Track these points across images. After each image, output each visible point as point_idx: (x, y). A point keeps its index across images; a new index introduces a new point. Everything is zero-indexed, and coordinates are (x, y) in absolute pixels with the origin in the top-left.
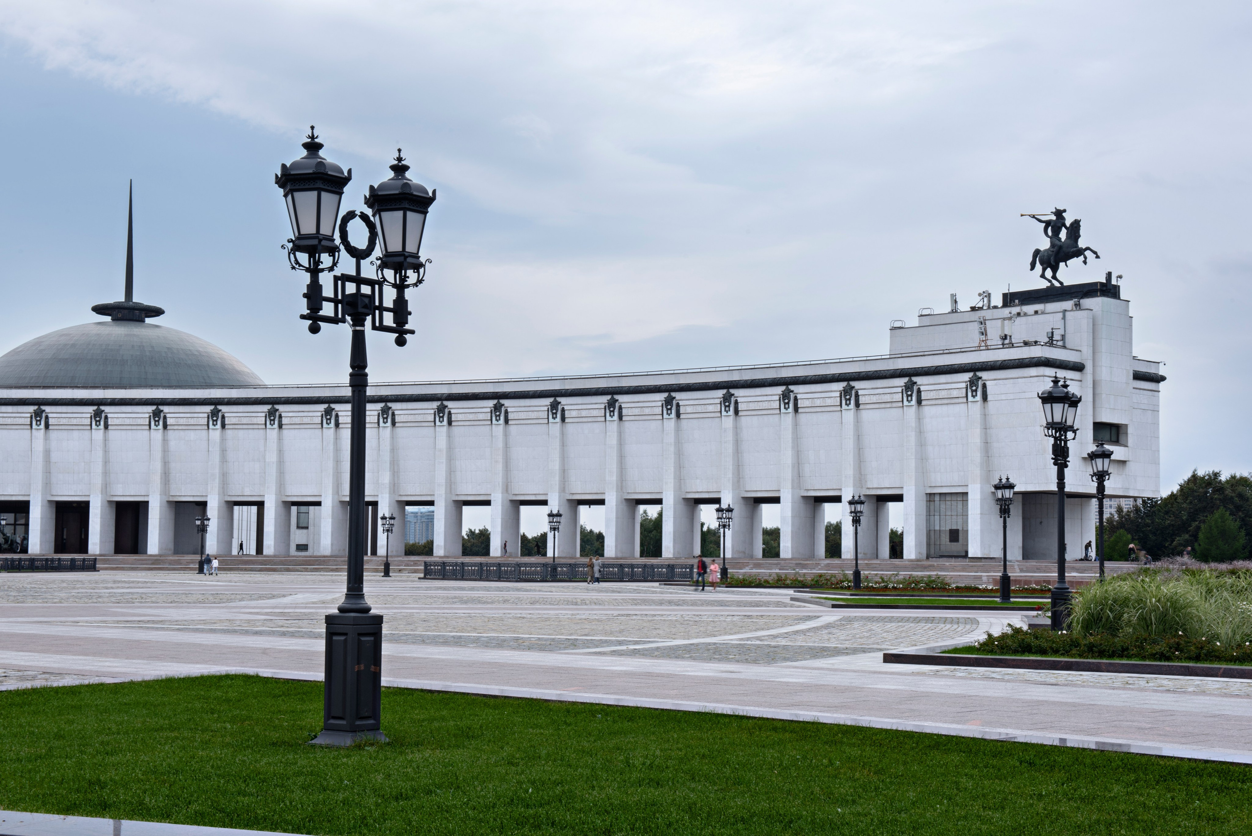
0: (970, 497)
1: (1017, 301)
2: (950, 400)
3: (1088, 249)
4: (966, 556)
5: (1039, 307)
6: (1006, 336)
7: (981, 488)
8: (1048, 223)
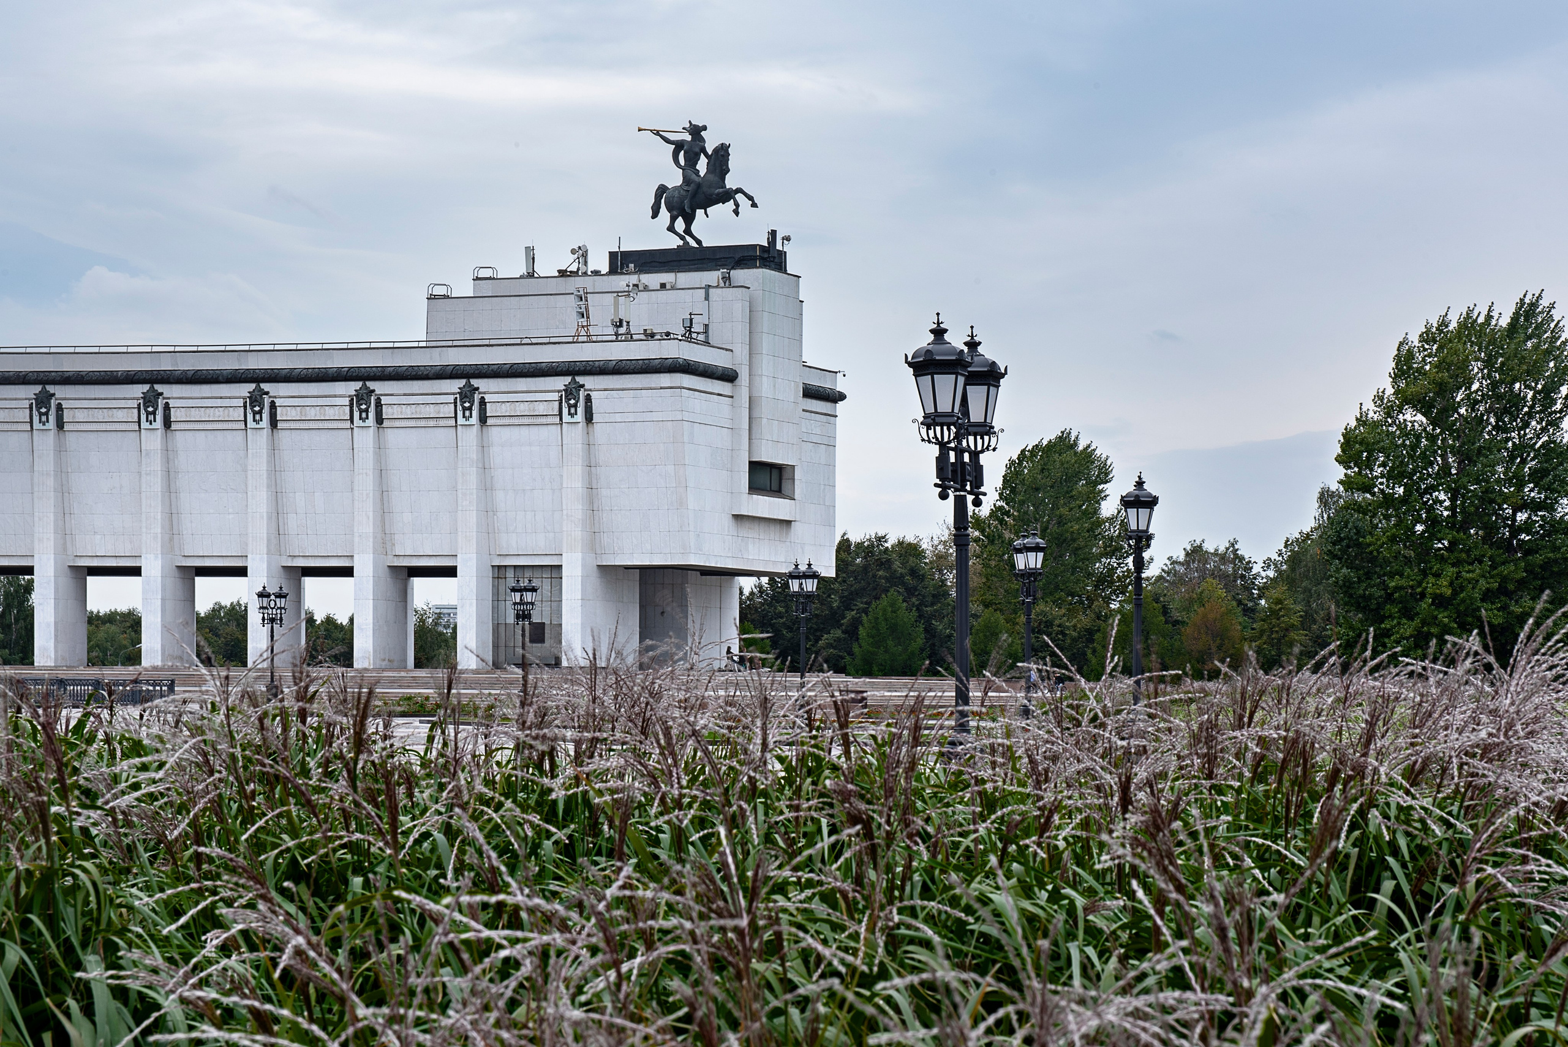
0: (565, 572)
1: (632, 266)
2: (534, 420)
3: (739, 191)
4: (557, 663)
5: (667, 277)
6: (621, 321)
7: (583, 559)
8: (679, 146)
